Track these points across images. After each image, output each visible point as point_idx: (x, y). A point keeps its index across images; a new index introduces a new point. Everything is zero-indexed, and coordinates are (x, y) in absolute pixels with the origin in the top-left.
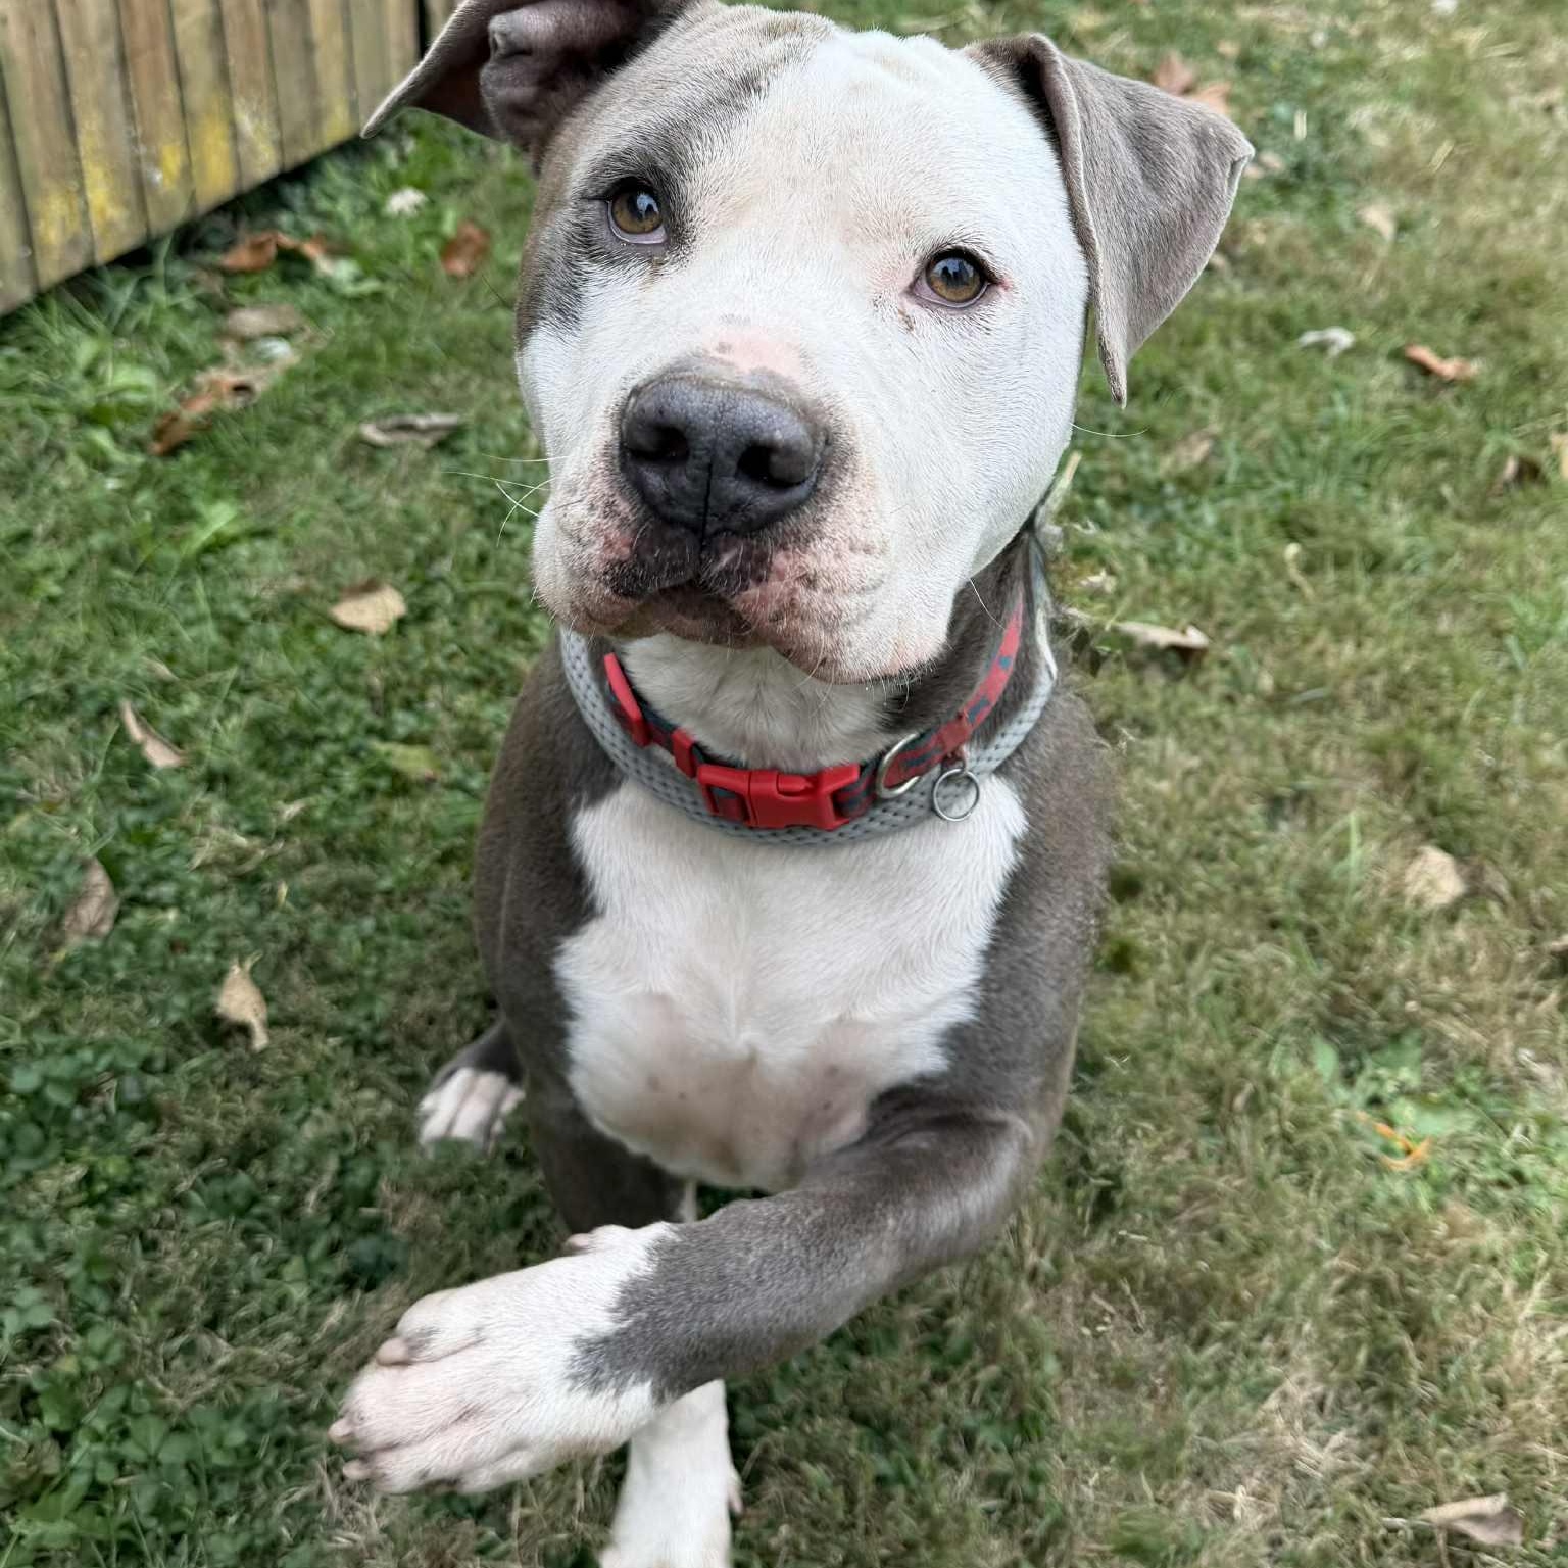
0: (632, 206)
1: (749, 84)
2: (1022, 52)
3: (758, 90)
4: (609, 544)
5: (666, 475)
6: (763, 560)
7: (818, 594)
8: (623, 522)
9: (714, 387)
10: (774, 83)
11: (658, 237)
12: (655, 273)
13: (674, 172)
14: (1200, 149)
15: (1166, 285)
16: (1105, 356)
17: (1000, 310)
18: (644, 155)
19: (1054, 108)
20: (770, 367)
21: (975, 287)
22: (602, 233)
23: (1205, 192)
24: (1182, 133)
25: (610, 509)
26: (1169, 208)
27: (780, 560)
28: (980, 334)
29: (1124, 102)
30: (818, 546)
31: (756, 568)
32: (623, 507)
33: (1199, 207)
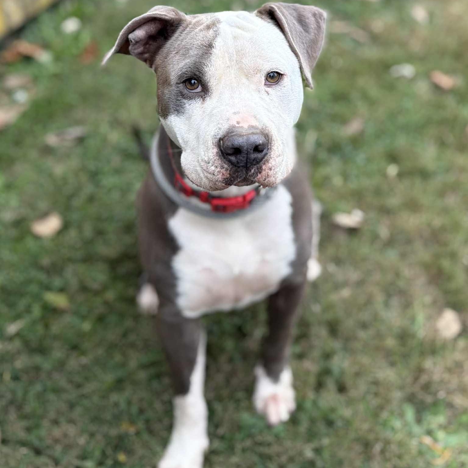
0: (191, 83)
1: (210, 46)
2: (268, 10)
3: (213, 47)
4: (223, 174)
5: (236, 157)
6: (261, 167)
7: (272, 171)
8: (227, 170)
9: (243, 136)
10: (216, 43)
11: (199, 89)
12: (203, 100)
13: (201, 75)
14: (315, 17)
15: (315, 52)
16: (307, 79)
17: (286, 81)
18: (191, 72)
19: (279, 22)
20: (251, 124)
21: (278, 77)
22: (186, 91)
23: (319, 27)
24: (310, 15)
25: (222, 167)
26: (312, 36)
27: (264, 167)
28: (283, 88)
29: (293, 11)
30: (271, 161)
31: (260, 170)
32: (226, 166)
33: (318, 32)
